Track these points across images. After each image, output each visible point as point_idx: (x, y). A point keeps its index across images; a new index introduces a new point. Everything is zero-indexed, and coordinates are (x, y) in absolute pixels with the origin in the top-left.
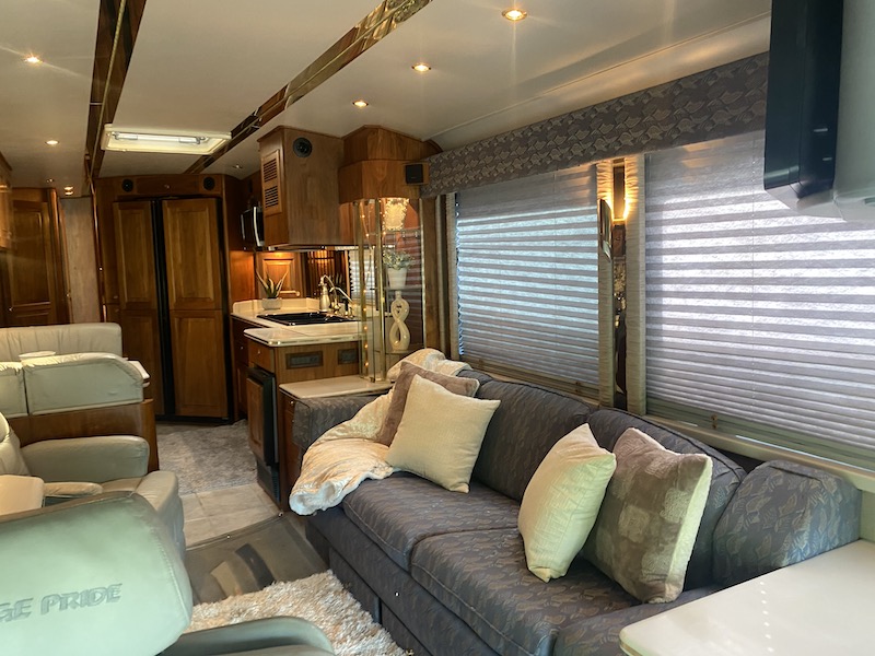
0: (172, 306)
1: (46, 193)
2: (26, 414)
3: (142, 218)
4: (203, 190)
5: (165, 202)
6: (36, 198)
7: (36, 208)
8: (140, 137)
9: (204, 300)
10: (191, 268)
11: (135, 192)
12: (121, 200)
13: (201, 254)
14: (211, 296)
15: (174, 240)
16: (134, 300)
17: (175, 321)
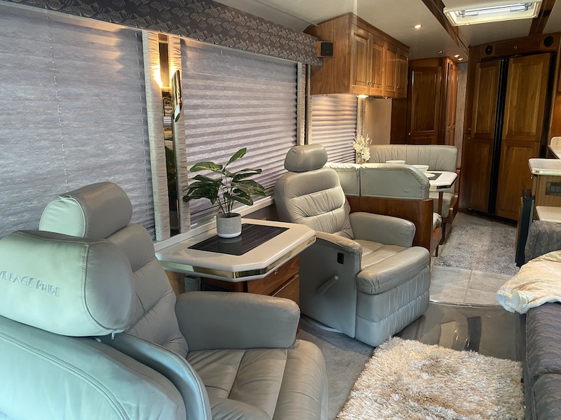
0: (504, 138)
1: (441, 61)
2: (358, 195)
3: (493, 73)
4: (542, 47)
5: (512, 60)
6: (435, 64)
7: (434, 71)
8: (480, 13)
9: (528, 134)
10: (522, 110)
11: (493, 54)
12: (484, 60)
13: (531, 99)
14: (534, 131)
15: (513, 88)
16: (480, 132)
17: (504, 148)
